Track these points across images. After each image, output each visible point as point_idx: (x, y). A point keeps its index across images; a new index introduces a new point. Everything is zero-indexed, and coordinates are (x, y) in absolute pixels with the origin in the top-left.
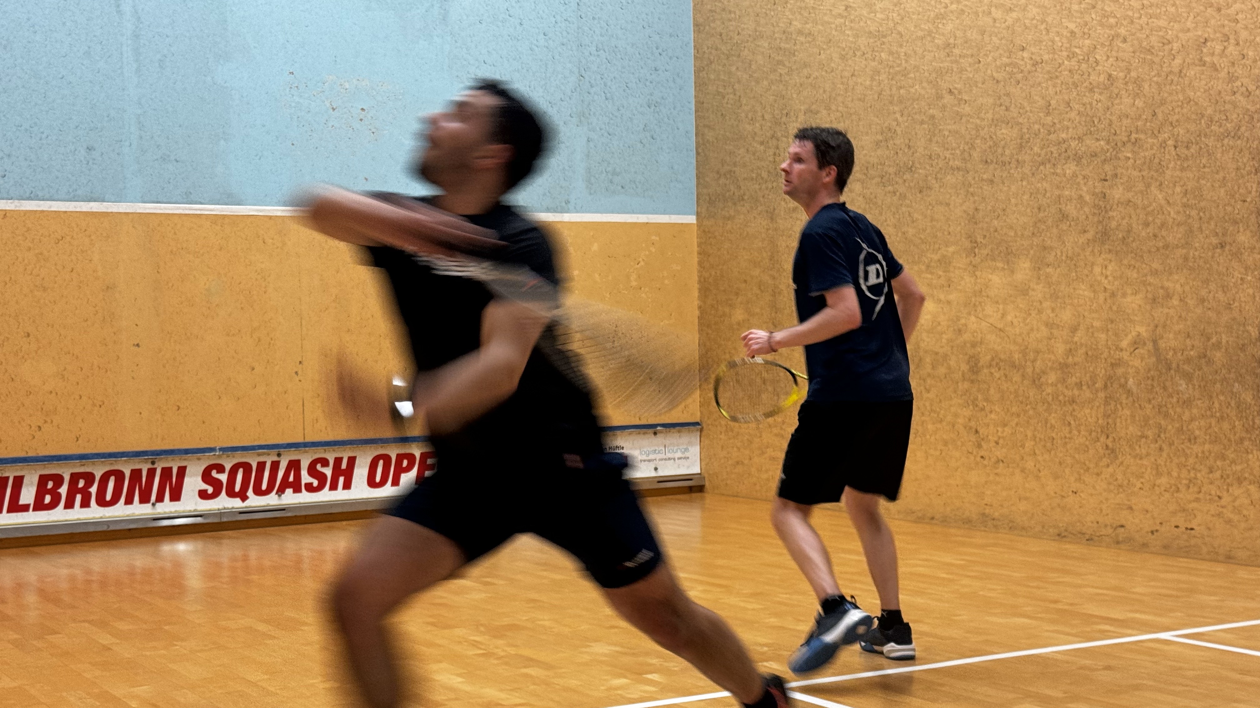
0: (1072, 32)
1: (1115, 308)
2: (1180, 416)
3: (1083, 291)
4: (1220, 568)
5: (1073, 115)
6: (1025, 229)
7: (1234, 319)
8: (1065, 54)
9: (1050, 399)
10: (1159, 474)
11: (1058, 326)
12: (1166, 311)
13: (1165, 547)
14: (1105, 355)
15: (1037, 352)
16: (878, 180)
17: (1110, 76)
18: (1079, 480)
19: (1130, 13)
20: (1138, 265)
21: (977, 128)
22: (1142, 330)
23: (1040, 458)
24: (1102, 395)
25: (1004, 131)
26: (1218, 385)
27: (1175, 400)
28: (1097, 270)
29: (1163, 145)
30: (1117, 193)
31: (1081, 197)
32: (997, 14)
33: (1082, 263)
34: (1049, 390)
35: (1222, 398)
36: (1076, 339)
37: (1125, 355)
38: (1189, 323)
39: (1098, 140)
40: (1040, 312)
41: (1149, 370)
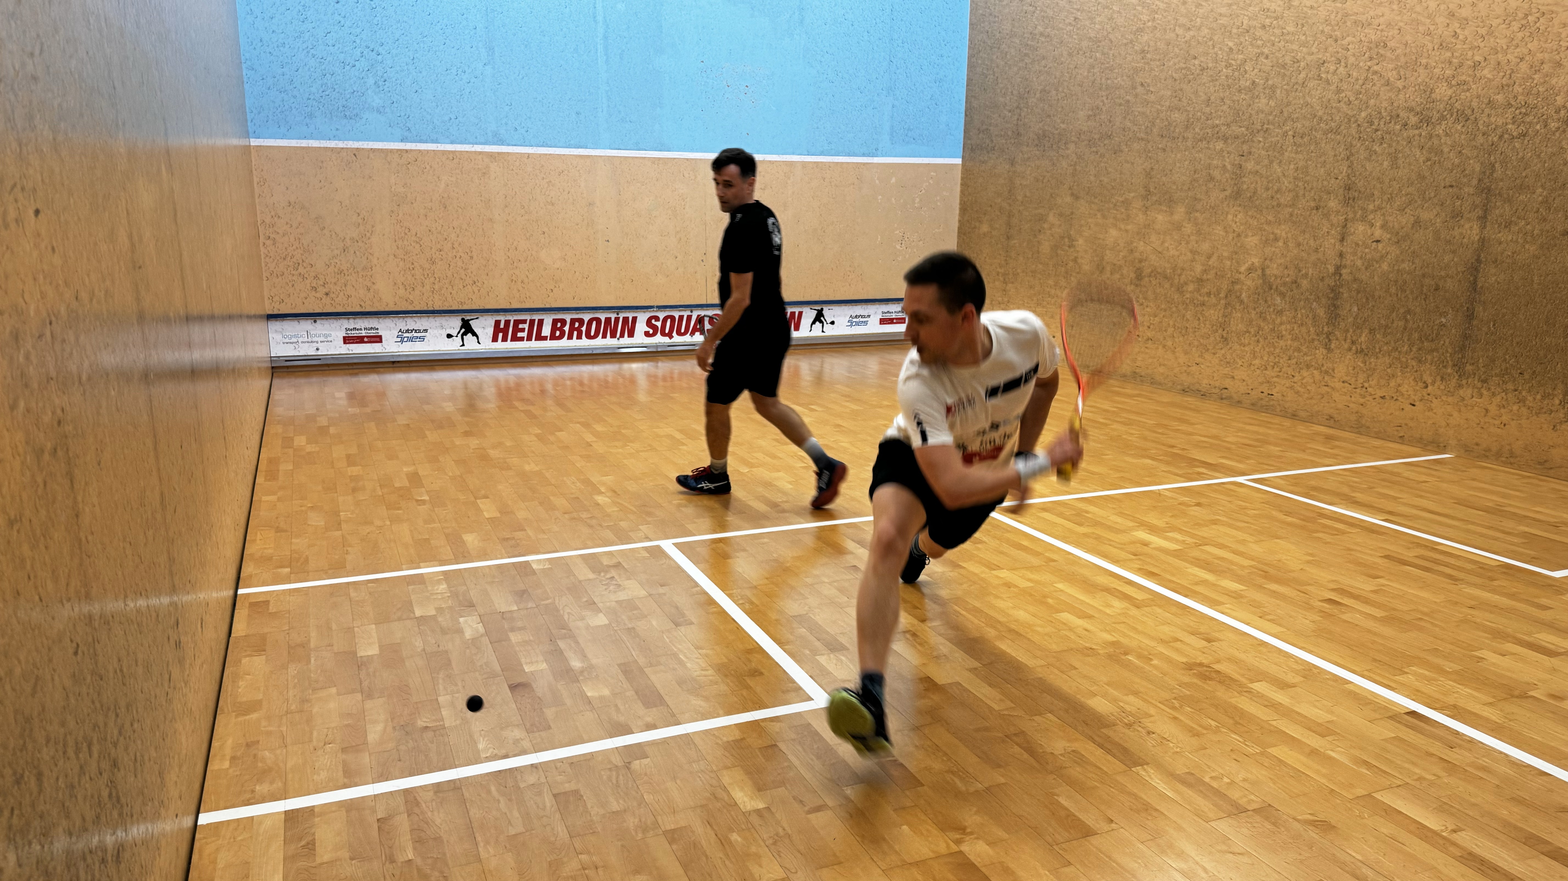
0: (1231, 49)
1: (1239, 244)
2: (1273, 321)
3: (1219, 230)
4: (1287, 423)
5: (1225, 108)
6: (1184, 185)
7: (1319, 259)
8: (1224, 64)
9: (1188, 301)
10: (1255, 357)
11: (1199, 253)
12: (1273, 249)
13: (1253, 404)
14: (1229, 276)
15: (1183, 269)
16: (1086, 142)
17: (1254, 82)
18: (1201, 356)
19: (1273, 38)
20: (1258, 216)
21: (1158, 112)
22: (1256, 261)
23: (1177, 340)
24: (1223, 302)
25: (1176, 115)
26: (1302, 303)
27: (1272, 310)
28: (1230, 217)
29: (1285, 134)
30: (1250, 166)
31: (1225, 165)
32: (1180, 31)
33: (1220, 212)
34: (1188, 296)
35: (1303, 311)
36: (1210, 263)
37: (1242, 277)
38: (1288, 259)
39: (1240, 127)
40: (1188, 243)
41: (1257, 288)
